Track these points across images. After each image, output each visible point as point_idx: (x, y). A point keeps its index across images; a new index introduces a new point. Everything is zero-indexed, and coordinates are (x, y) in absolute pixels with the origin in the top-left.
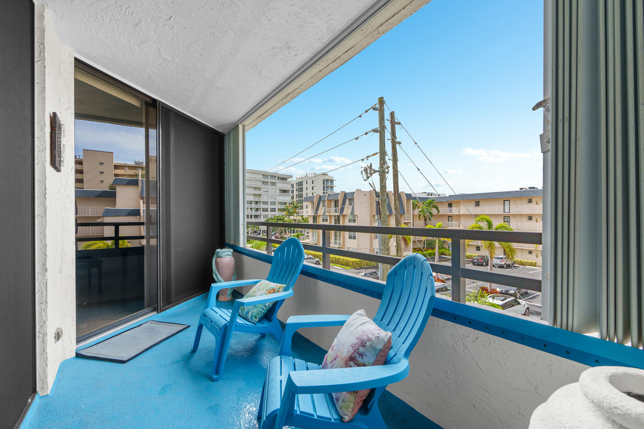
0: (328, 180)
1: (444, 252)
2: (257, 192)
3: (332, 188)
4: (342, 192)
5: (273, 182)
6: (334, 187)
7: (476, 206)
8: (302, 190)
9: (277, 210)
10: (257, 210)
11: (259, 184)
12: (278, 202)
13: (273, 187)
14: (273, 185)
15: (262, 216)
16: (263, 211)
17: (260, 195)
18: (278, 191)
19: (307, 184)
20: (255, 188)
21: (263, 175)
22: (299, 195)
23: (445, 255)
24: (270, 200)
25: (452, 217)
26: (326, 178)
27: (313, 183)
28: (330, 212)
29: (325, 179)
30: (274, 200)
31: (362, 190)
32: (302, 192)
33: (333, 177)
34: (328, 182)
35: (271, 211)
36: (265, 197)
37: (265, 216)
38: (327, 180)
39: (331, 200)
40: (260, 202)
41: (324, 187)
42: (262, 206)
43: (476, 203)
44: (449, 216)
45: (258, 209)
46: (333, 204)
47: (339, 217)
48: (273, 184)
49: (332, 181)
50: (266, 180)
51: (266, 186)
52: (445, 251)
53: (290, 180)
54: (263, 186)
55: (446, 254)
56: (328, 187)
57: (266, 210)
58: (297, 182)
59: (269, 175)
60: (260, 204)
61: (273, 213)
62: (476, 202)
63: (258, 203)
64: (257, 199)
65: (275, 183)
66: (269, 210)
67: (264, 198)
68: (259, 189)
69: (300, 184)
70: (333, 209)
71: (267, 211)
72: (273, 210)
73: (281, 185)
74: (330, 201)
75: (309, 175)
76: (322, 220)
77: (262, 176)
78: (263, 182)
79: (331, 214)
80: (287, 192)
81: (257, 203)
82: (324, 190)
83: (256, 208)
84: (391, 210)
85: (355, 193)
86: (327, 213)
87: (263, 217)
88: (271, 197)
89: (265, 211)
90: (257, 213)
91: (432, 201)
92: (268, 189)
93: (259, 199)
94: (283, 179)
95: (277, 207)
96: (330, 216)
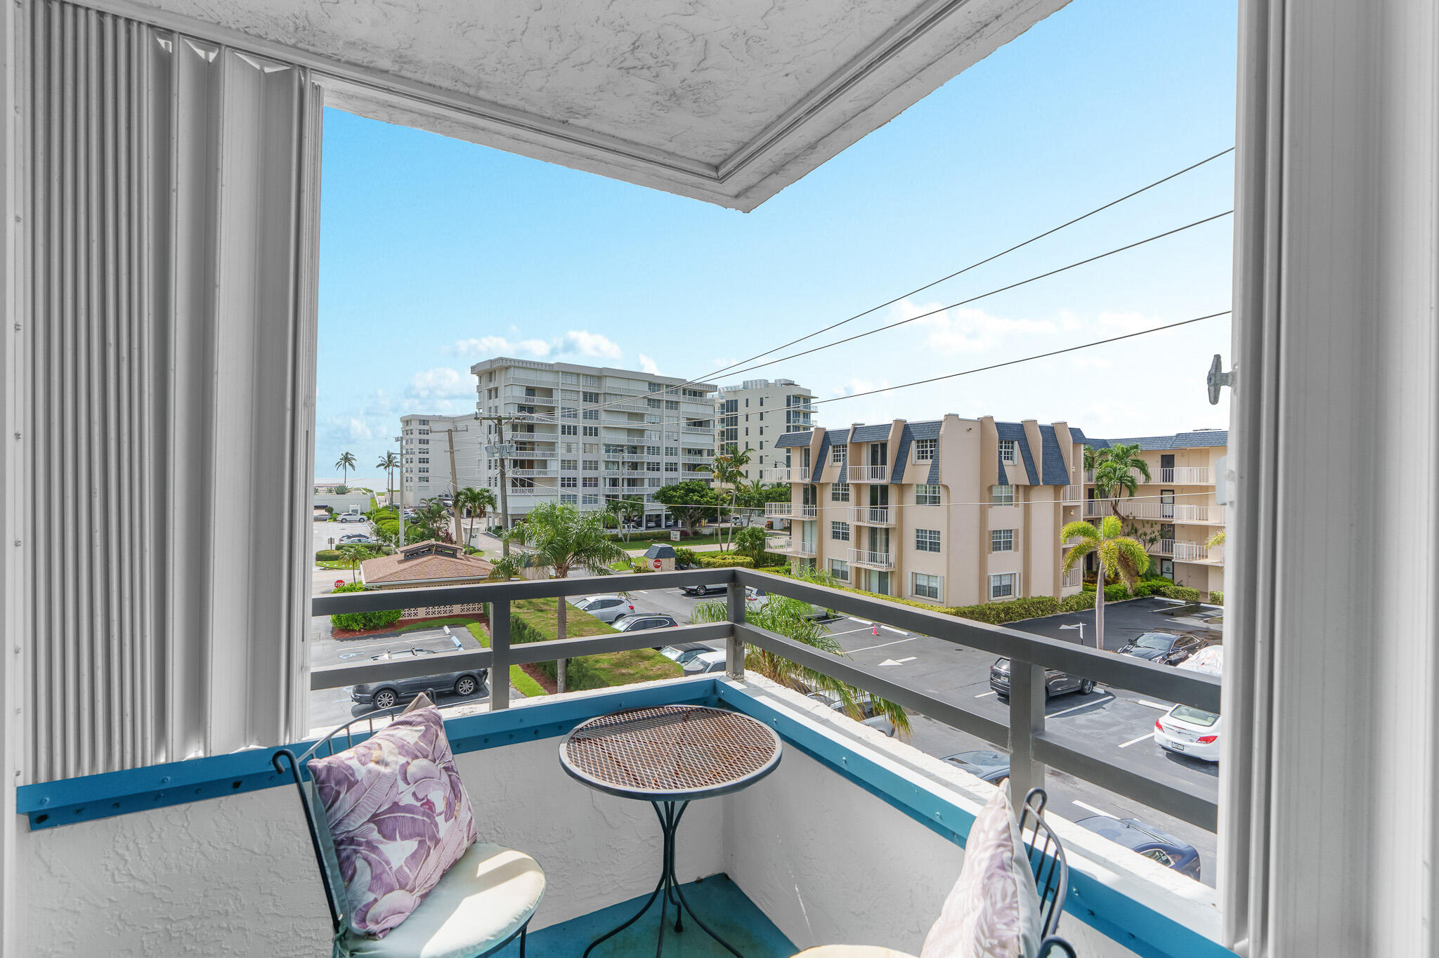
0: (799, 398)
1: (1161, 587)
2: (635, 425)
3: (807, 415)
4: (897, 421)
5: (672, 402)
6: (812, 414)
8: (736, 421)
9: (680, 467)
10: (635, 466)
11: (641, 406)
12: (682, 448)
13: (673, 412)
14: (672, 408)
15: (646, 482)
16: (648, 469)
17: (641, 432)
18: (683, 423)
19: (747, 406)
20: (632, 415)
21: (650, 384)
22: (727, 433)
23: (1164, 595)
24: (665, 444)
25: (1172, 491)
26: (793, 392)
27: (762, 404)
28: (857, 474)
29: (791, 394)
30: (673, 444)
31: (960, 417)
32: (736, 425)
33: (810, 391)
34: (799, 402)
35: (667, 470)
36: (653, 436)
37: (653, 482)
38: (797, 398)
39: (860, 444)
40: (643, 447)
41: (788, 413)
42: (647, 458)
44: (1165, 491)
45: (636, 463)
47: (885, 489)
48: (673, 405)
49: (807, 399)
50: (655, 396)
51: (656, 411)
52: (1164, 584)
53: (709, 395)
54: (651, 410)
55: (1168, 592)
56: (797, 413)
57: (654, 467)
58: (724, 401)
59: (663, 384)
60: (643, 452)
61: (672, 474)
63: (638, 451)
64: (635, 441)
65: (677, 402)
66: (663, 467)
67: (651, 439)
68: (640, 416)
69: (731, 406)
70: (866, 467)
71: (658, 470)
72: (672, 467)
73: (690, 408)
74: (857, 445)
75: (752, 386)
76: (830, 496)
77: (645, 387)
78: (649, 400)
79: (859, 482)
80: (703, 425)
81: (634, 449)
82: (788, 421)
83: (633, 463)
84: (1036, 474)
85: (943, 424)
86: (851, 479)
87: (649, 483)
88: (668, 437)
89: (653, 470)
90: (636, 474)
91: (1133, 448)
92: (661, 417)
93: (640, 441)
94: (695, 393)
95: (681, 459)
96: (858, 487)
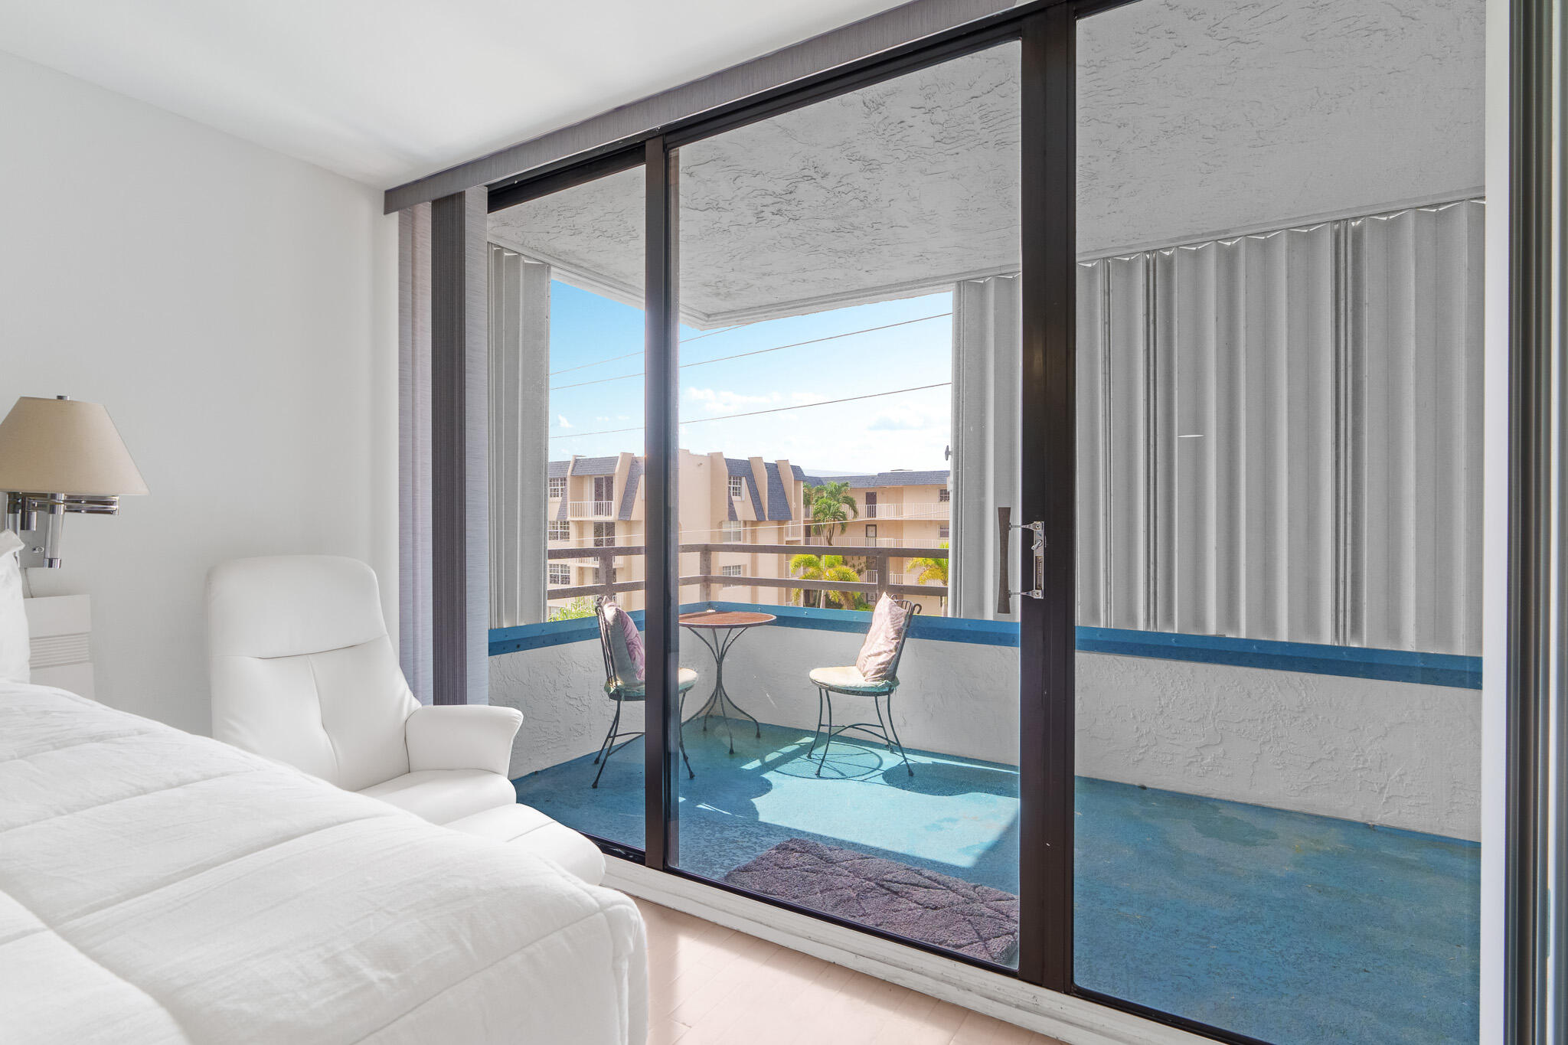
4: (624, 454)
7: (941, 501)
25: (875, 526)
28: (578, 510)
39: (582, 477)
43: (941, 494)
44: (869, 525)
46: (589, 489)
47: (611, 526)
62: (941, 490)
70: (589, 503)
74: (579, 479)
79: (581, 519)
84: (762, 509)
86: (573, 515)
91: (843, 486)
96: (580, 525)
